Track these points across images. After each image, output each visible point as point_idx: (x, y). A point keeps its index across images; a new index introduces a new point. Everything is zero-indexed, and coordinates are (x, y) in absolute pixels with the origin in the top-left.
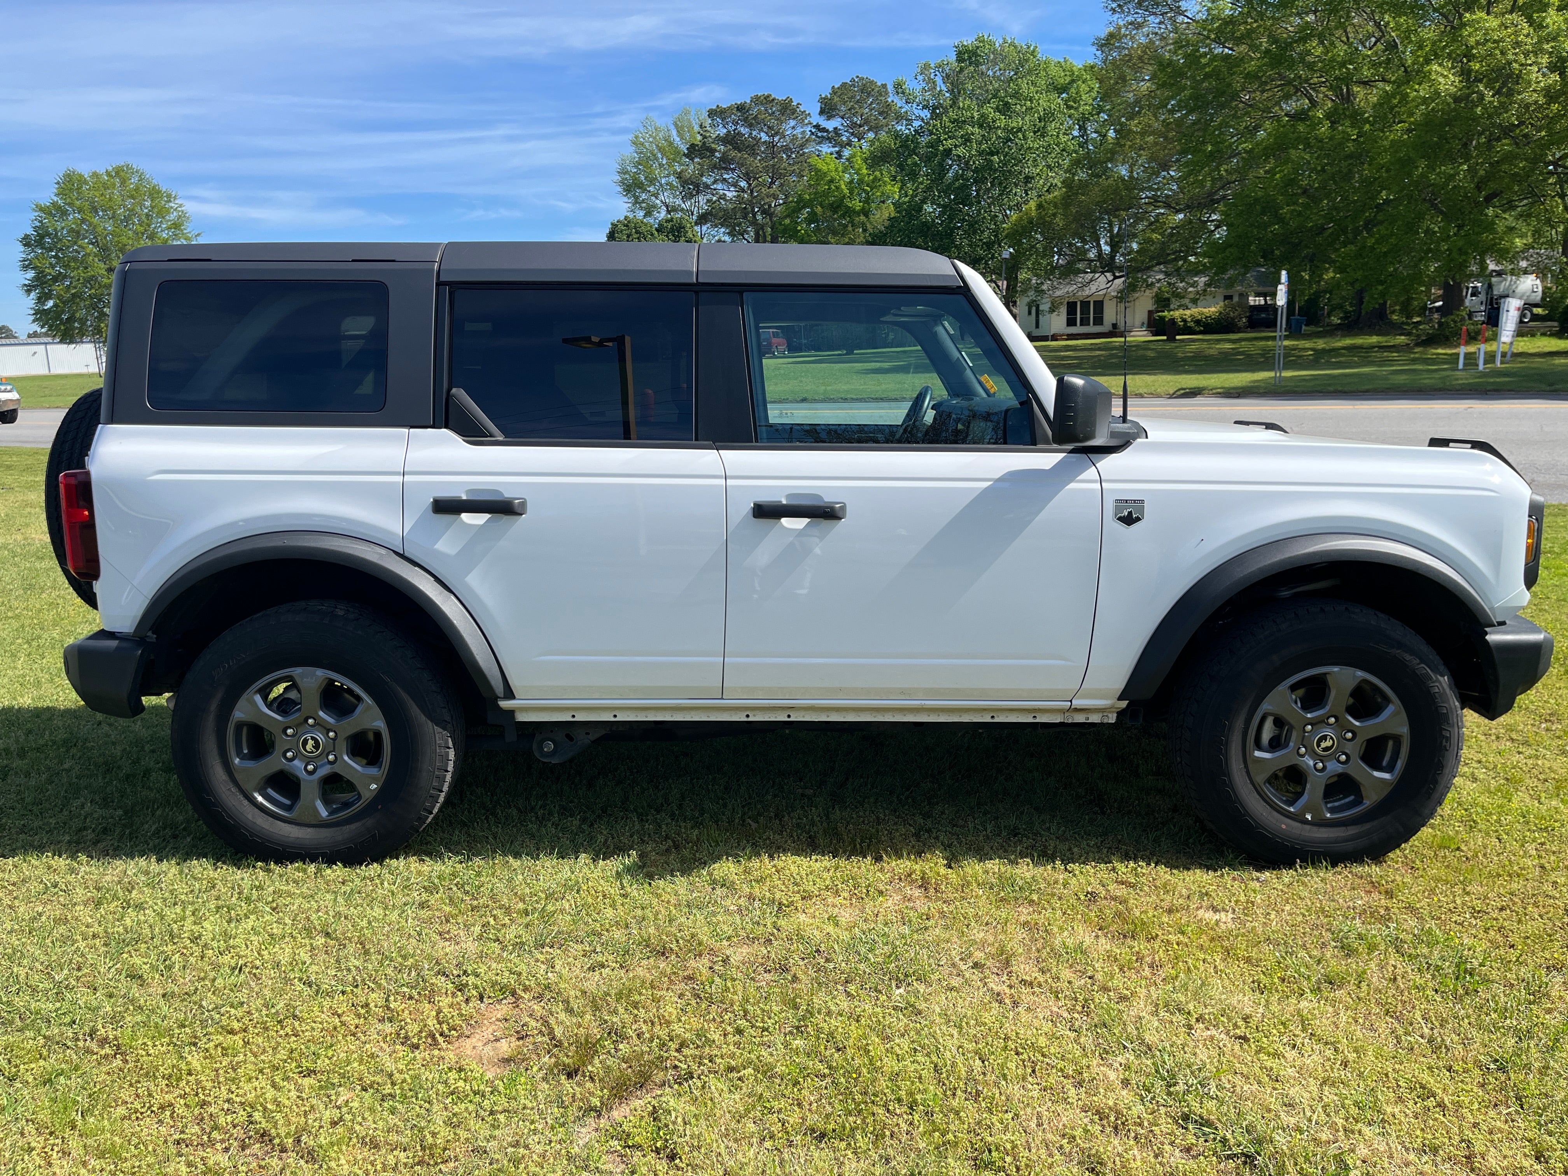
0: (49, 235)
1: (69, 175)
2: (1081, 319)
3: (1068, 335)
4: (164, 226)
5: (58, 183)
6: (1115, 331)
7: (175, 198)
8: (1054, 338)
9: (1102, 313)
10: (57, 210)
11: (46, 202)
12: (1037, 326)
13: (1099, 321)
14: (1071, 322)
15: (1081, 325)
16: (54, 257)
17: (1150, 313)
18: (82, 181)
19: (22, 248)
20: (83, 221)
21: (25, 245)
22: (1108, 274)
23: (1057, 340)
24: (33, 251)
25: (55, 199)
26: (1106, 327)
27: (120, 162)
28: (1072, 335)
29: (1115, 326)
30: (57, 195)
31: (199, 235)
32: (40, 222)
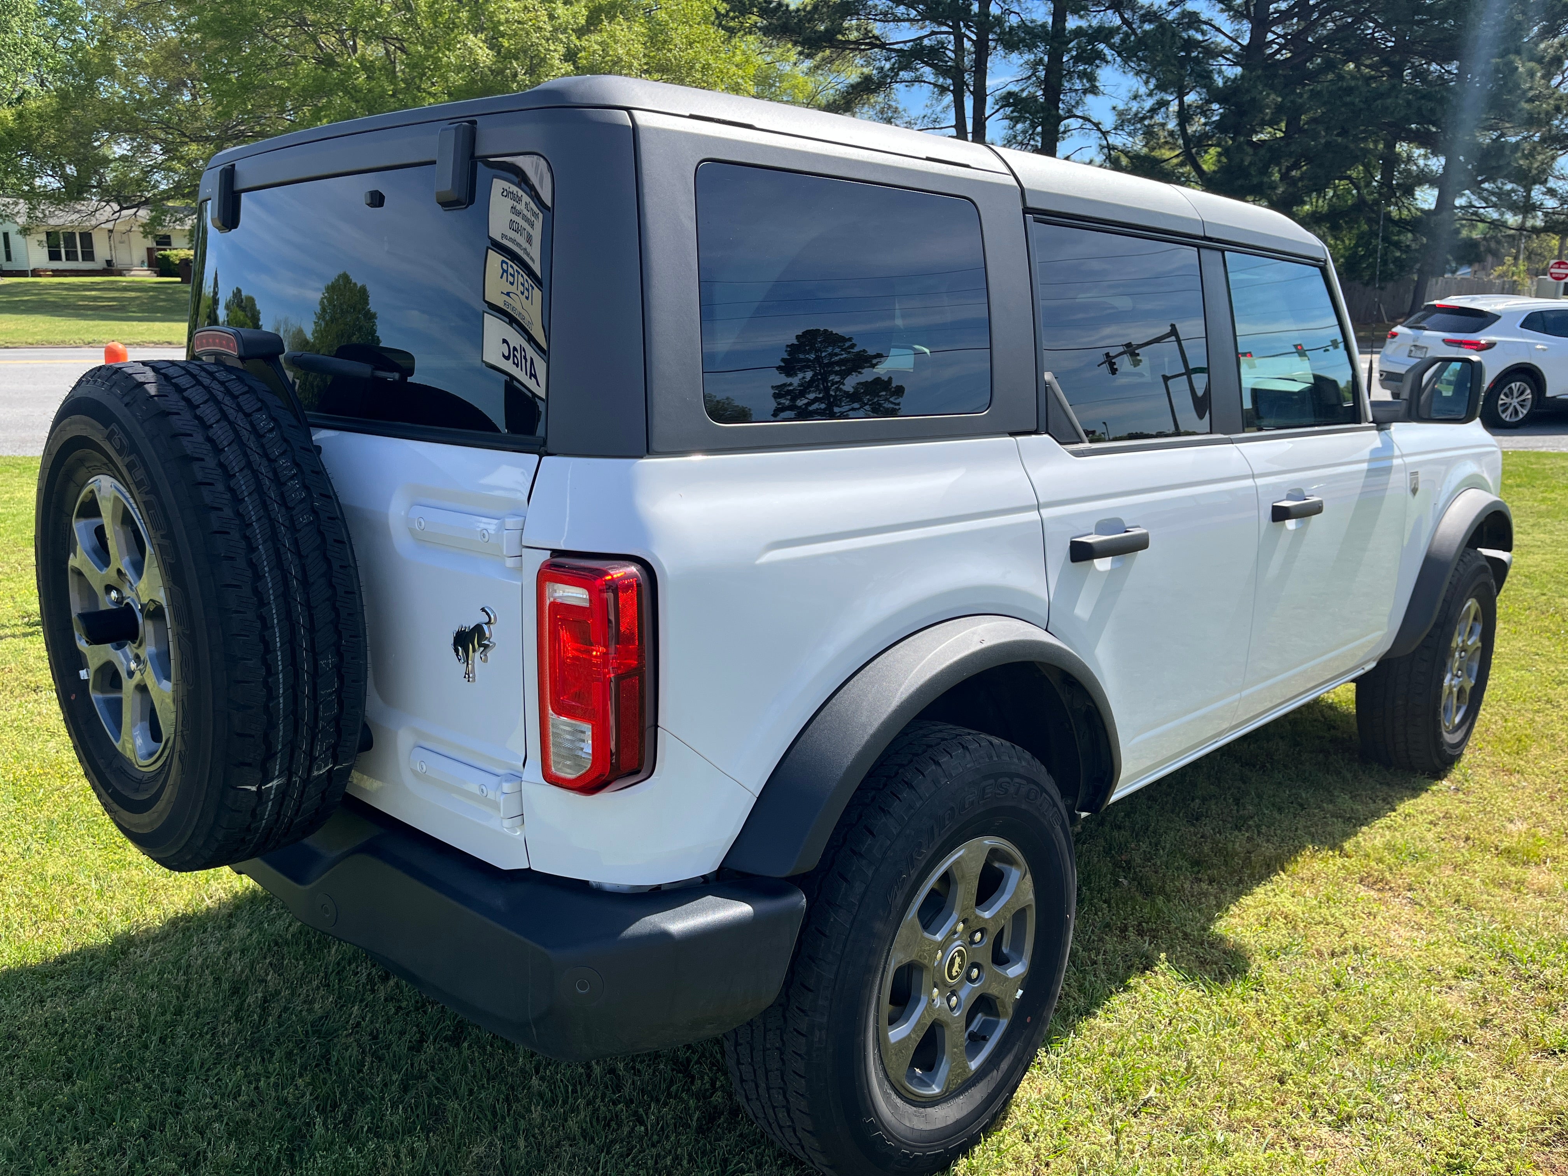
2: (67, 253)
3: (52, 271)
6: (109, 269)
8: (35, 273)
9: (92, 247)
12: (9, 258)
13: (89, 255)
14: (54, 256)
15: (67, 259)
17: (150, 251)
22: (112, 204)
23: (40, 276)
26: (99, 263)
28: (57, 270)
29: (109, 262)
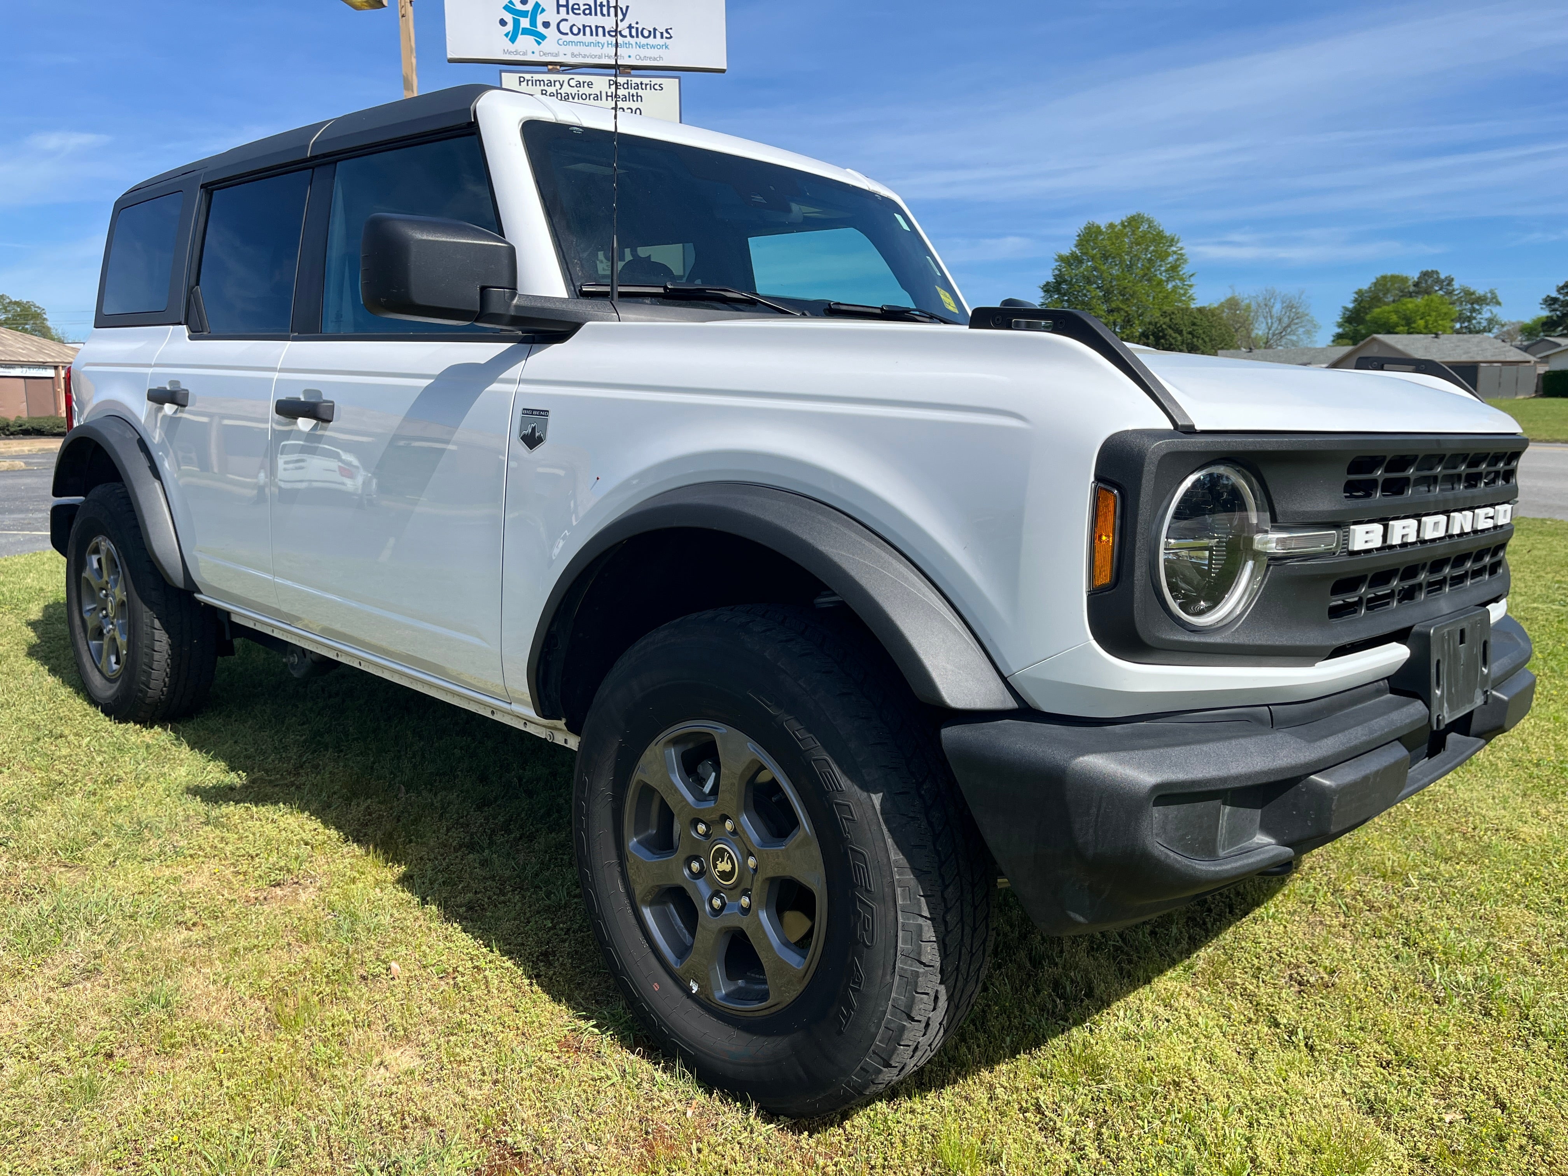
0: (1065, 281)
1: (1089, 228)
4: (1163, 269)
5: (1079, 236)
7: (1177, 242)
10: (1074, 260)
11: (1066, 252)
16: (1067, 301)
18: (1099, 231)
19: (1042, 294)
20: (1095, 269)
21: (1045, 291)
24: (1051, 297)
25: (1074, 249)
27: (1132, 212)
30: (1076, 246)
31: (1192, 275)
32: (1060, 270)
